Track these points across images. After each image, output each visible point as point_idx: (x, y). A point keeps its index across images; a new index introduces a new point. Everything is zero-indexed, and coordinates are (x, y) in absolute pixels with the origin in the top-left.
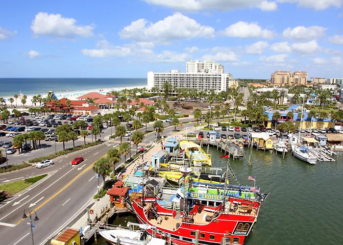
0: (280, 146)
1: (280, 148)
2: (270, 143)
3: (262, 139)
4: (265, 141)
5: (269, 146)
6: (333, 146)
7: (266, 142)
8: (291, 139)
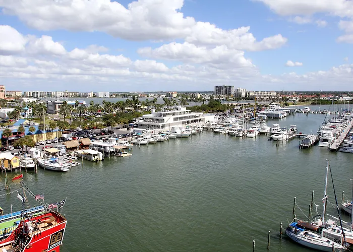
0: (27, 162)
1: (28, 164)
2: (16, 162)
3: (5, 159)
4: (10, 161)
5: (15, 165)
6: (73, 152)
7: (12, 162)
8: (34, 153)
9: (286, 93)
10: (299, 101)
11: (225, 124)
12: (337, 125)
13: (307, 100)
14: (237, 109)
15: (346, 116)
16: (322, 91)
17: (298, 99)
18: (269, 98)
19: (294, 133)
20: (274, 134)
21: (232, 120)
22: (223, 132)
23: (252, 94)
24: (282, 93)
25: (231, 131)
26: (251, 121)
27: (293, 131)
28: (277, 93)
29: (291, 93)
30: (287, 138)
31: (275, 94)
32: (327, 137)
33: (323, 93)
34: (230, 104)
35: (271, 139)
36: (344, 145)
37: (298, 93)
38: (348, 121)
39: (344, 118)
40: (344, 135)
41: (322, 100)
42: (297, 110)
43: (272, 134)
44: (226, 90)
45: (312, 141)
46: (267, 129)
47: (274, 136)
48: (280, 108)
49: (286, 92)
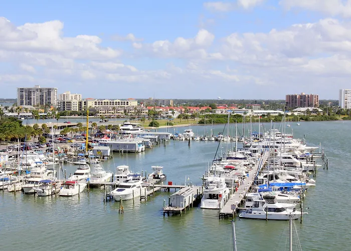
9: (157, 103)
10: (179, 117)
11: (20, 168)
12: (237, 162)
13: (193, 116)
14: (56, 136)
15: (254, 144)
16: (220, 98)
17: (177, 114)
18: (125, 111)
19: (158, 183)
20: (117, 186)
21: (34, 159)
22: (11, 188)
23: (91, 104)
24: (149, 103)
25: (27, 186)
26: (78, 159)
27: (158, 178)
28: (140, 102)
29: (167, 103)
30: (143, 194)
31: (135, 104)
32: (215, 189)
33: (221, 102)
34: (40, 126)
35: (110, 199)
36: (247, 204)
37: (178, 103)
38: (258, 154)
39: (252, 148)
40: (249, 182)
41: (218, 116)
42: (171, 135)
43: (114, 187)
44: (42, 96)
45: (189, 199)
46: (104, 177)
47: (115, 192)
48: (140, 132)
49: (157, 101)
